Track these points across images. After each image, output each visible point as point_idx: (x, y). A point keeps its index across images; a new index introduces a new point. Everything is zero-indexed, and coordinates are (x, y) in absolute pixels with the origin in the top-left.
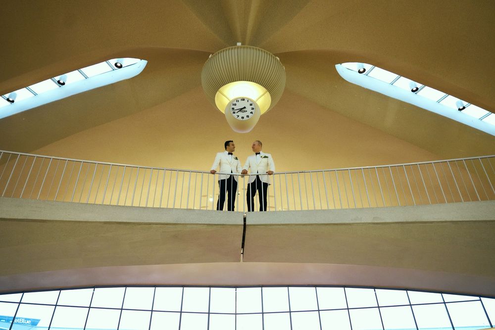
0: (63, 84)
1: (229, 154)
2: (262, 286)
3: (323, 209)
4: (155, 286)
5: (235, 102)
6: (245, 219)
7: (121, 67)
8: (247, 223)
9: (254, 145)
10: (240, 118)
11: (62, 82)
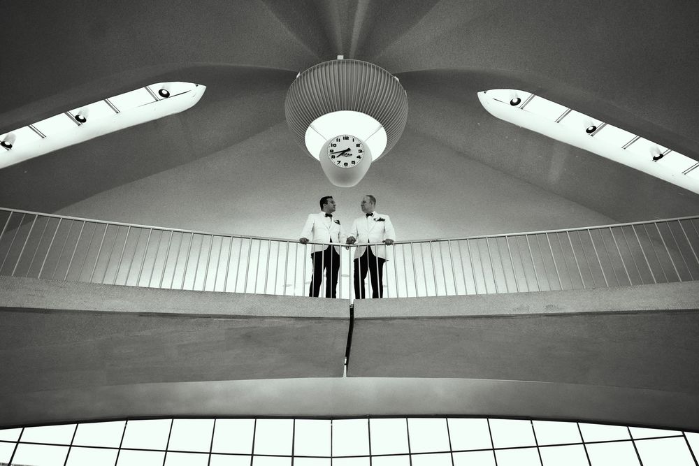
0: (84, 120)
1: (327, 215)
2: (369, 417)
3: (468, 294)
4: (215, 417)
5: (335, 142)
6: (352, 311)
7: (167, 96)
8: (355, 316)
9: (364, 202)
10: (342, 165)
11: (81, 117)
